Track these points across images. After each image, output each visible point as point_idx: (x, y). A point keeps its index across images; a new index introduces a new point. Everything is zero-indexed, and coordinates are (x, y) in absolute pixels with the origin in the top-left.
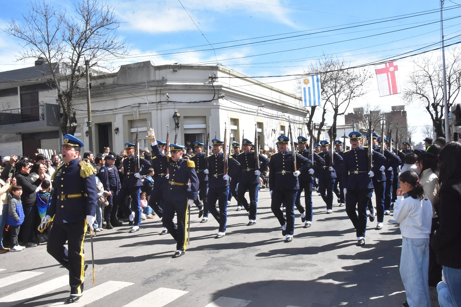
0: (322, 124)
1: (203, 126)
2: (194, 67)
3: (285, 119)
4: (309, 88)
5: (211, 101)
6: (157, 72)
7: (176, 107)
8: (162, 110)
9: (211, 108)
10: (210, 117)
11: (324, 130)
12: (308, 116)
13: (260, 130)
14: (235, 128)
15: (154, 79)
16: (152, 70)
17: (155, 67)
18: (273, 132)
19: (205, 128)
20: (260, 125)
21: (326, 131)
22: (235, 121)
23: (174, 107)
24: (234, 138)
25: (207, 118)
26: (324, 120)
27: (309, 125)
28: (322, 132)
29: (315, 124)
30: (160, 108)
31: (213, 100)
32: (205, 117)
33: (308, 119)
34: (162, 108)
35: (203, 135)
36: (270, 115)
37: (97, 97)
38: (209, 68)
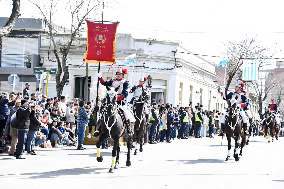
1: (164, 87)
2: (163, 43)
4: (249, 68)
5: (173, 69)
6: (136, 43)
7: (148, 71)
8: (137, 73)
9: (171, 74)
10: (169, 81)
13: (190, 92)
15: (133, 48)
16: (132, 41)
17: (135, 39)
19: (165, 89)
23: (146, 71)
25: (167, 81)
30: (136, 71)
31: (174, 68)
34: (138, 71)
35: (162, 94)
37: (80, 55)
38: (173, 44)
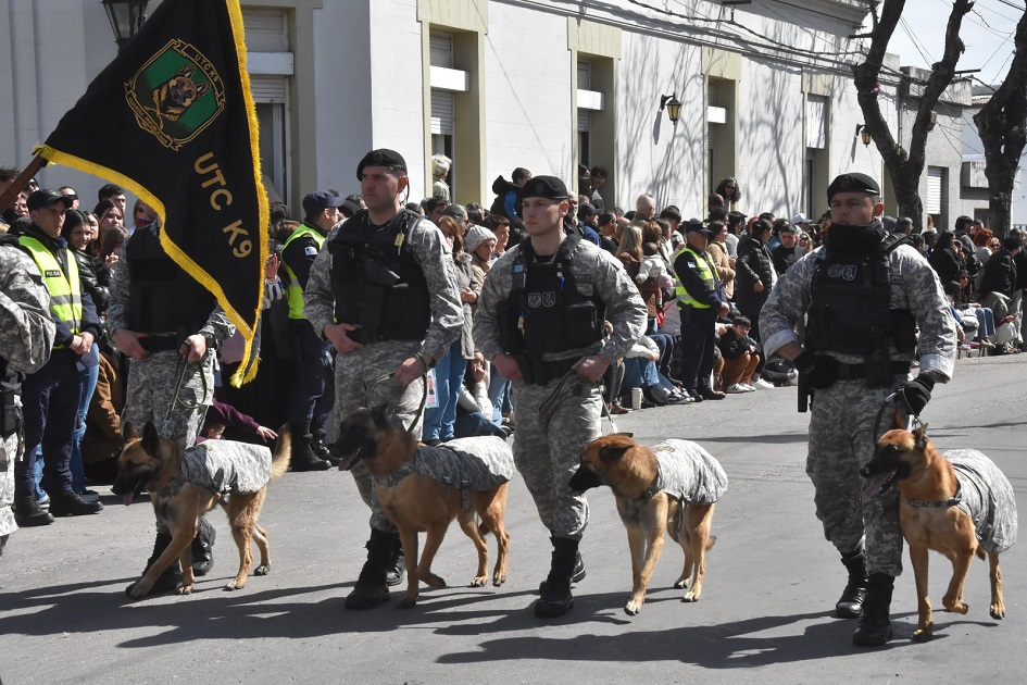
0: (944, 73)
1: (277, 62)
3: (738, 40)
10: (317, 14)
11: (955, 109)
12: (868, 24)
13: (592, 100)
14: (455, 80)
18: (666, 113)
19: (290, 78)
20: (595, 71)
21: (969, 115)
22: (455, 46)
24: (448, 139)
25: (300, 18)
26: (954, 46)
27: (867, 77)
28: (942, 120)
29: (906, 70)
32: (288, 13)
33: (868, 42)
36: (652, 14)
